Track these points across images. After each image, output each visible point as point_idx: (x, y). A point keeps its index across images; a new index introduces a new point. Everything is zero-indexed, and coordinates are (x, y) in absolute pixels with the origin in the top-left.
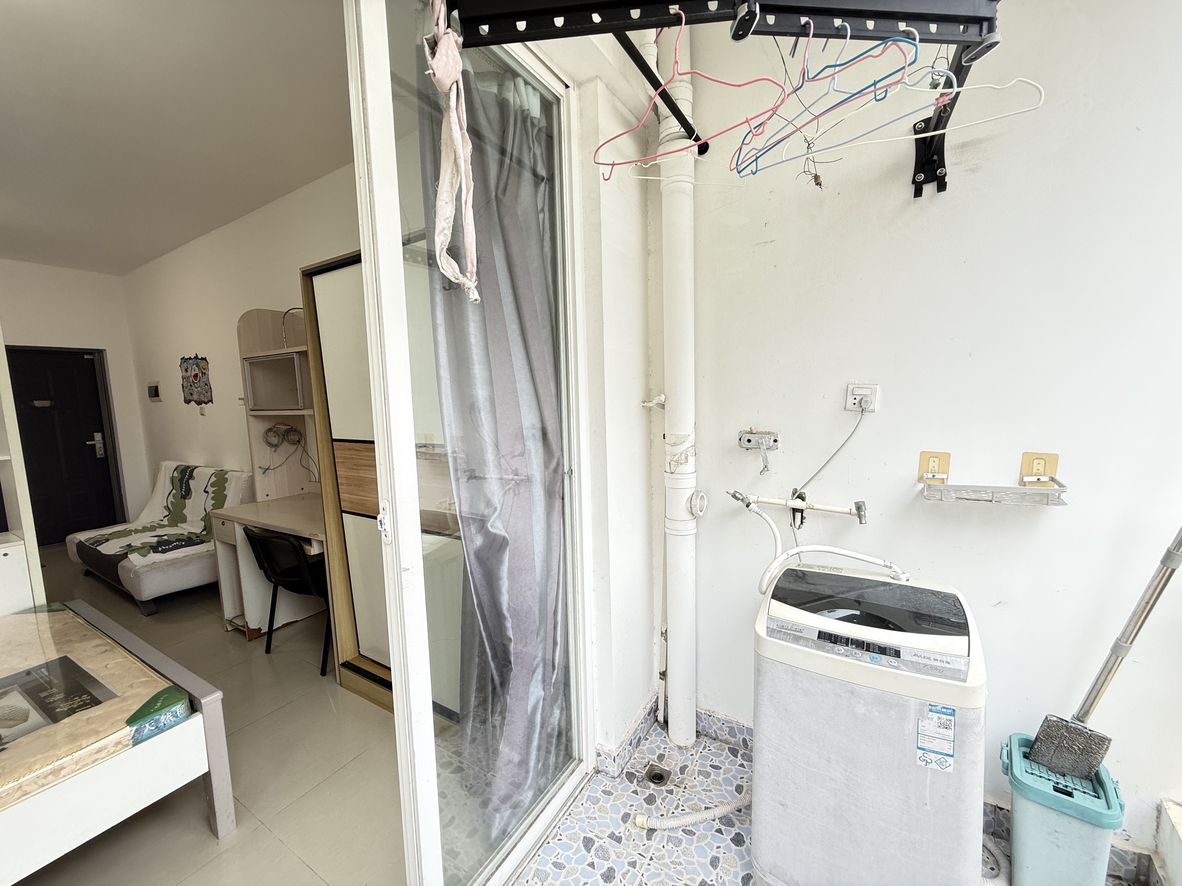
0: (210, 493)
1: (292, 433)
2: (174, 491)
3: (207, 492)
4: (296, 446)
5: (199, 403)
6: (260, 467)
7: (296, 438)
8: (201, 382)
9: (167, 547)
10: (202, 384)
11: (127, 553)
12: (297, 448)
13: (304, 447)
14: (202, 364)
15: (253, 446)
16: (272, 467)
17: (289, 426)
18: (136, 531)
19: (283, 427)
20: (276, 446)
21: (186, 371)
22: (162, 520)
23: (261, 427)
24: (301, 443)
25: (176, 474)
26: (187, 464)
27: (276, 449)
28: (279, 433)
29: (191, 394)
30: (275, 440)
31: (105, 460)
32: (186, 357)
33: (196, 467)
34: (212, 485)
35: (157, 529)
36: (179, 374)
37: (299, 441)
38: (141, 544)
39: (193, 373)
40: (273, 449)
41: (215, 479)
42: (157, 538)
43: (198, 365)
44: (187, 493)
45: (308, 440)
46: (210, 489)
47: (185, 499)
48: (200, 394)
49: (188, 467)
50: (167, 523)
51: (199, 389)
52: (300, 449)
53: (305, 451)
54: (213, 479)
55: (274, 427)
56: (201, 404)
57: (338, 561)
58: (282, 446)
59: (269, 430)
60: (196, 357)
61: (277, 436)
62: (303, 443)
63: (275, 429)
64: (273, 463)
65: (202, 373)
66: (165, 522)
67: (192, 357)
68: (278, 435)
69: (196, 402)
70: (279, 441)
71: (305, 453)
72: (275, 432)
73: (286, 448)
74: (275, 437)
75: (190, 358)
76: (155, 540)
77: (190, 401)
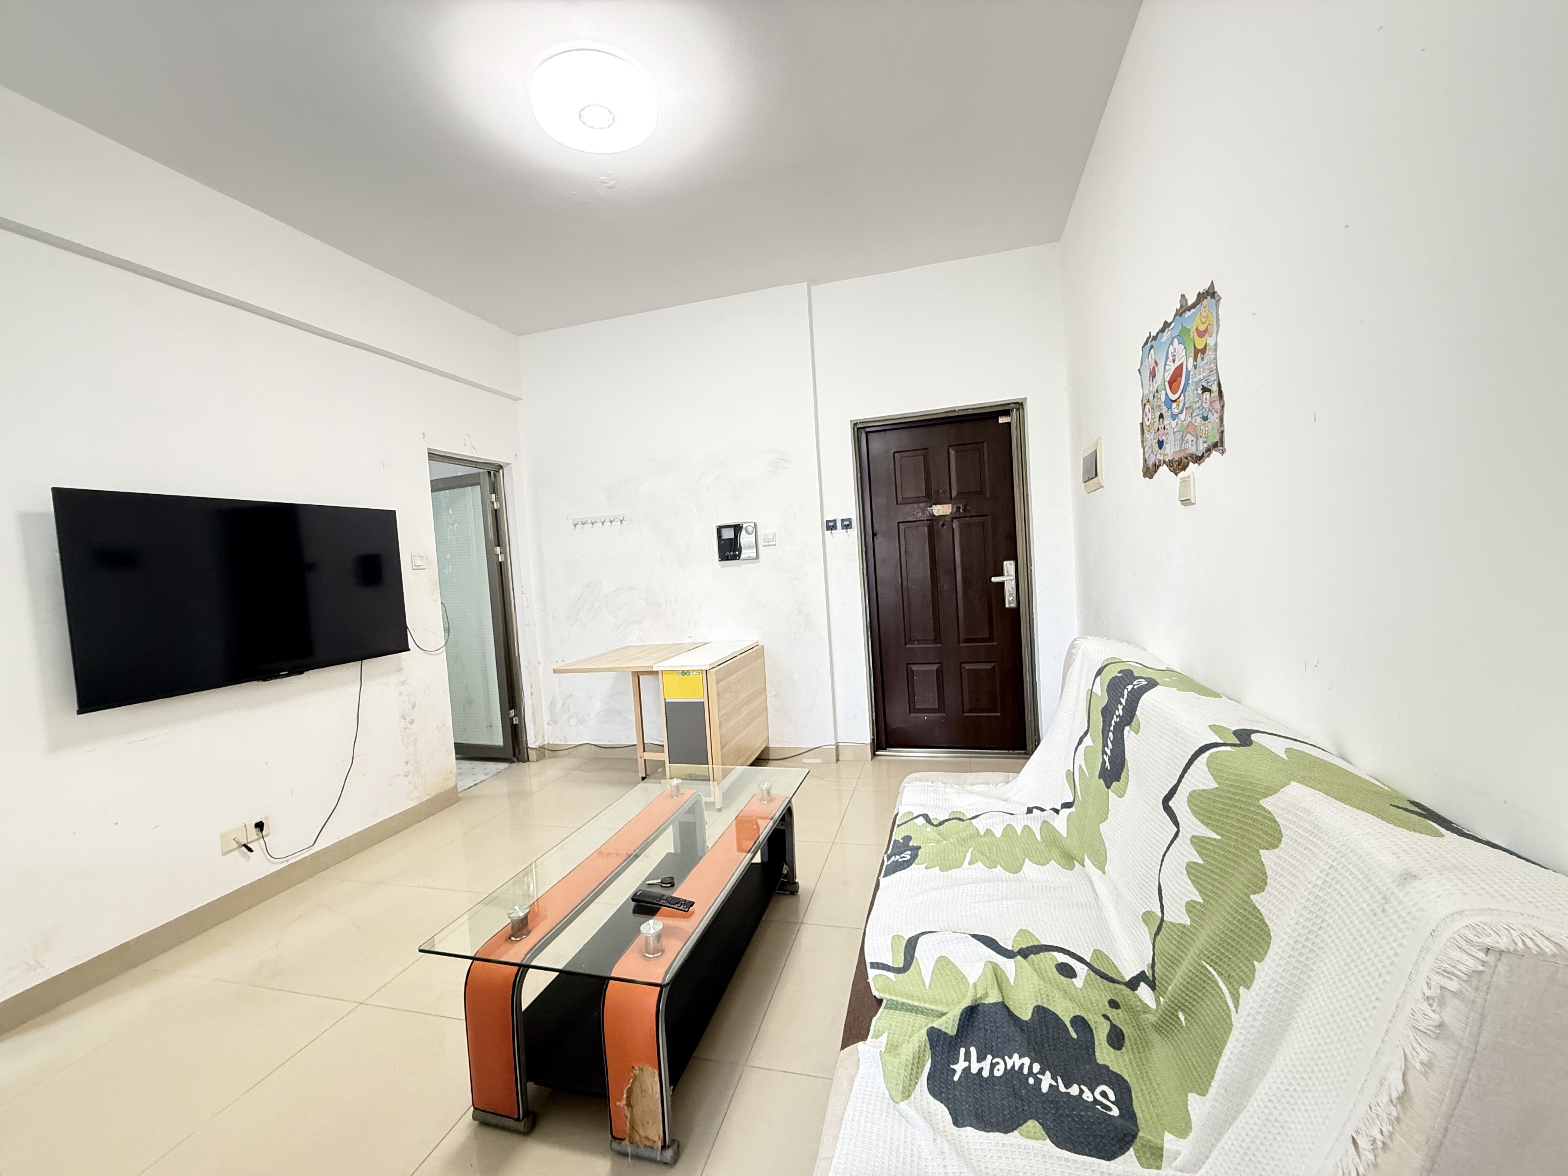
2: (1088, 741)
5: (1180, 466)
8: (1194, 389)
10: (1195, 395)
14: (1198, 318)
21: (1153, 376)
22: (1057, 811)
25: (1098, 690)
26: (1129, 661)
29: (1161, 444)
31: (1017, 610)
32: (1155, 331)
33: (1152, 684)
43: (1185, 333)
47: (1107, 784)
48: (1187, 429)
49: (1128, 676)
50: (1063, 834)
51: (1186, 413)
56: (1187, 467)
60: (1184, 307)
65: (1198, 351)
66: (1061, 826)
67: (1173, 316)
69: (1171, 464)
75: (1165, 327)
77: (1156, 467)
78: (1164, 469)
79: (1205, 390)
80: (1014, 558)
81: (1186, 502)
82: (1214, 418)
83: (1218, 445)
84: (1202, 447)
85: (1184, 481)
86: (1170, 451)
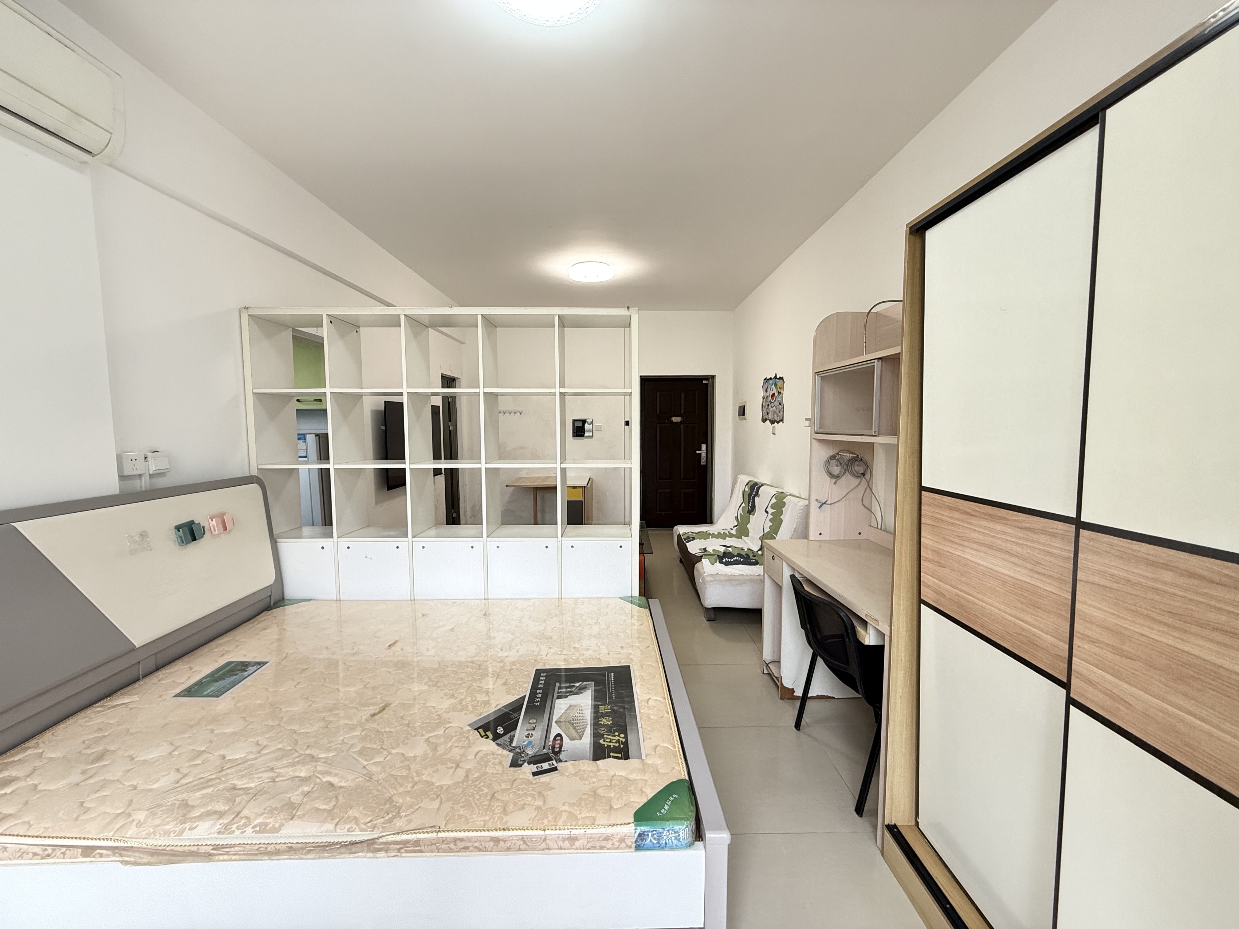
0: (770, 513)
1: (857, 463)
2: (743, 505)
3: (767, 512)
4: (859, 480)
5: (772, 422)
6: (817, 500)
7: (861, 470)
8: (777, 401)
9: (730, 560)
10: (777, 403)
11: (702, 556)
12: (860, 482)
13: (868, 482)
14: (779, 383)
15: (813, 473)
16: (829, 502)
17: (855, 454)
18: (713, 536)
19: (848, 455)
20: (837, 477)
21: (767, 391)
22: (732, 529)
23: (824, 453)
24: (866, 476)
25: (746, 489)
26: (756, 480)
27: (836, 481)
28: (842, 461)
29: (768, 414)
30: (836, 470)
31: (706, 466)
32: (768, 378)
33: (762, 485)
34: (772, 507)
35: (727, 538)
36: (760, 393)
37: (863, 474)
38: (713, 550)
39: (772, 392)
40: (834, 480)
41: (775, 501)
42: (724, 548)
43: (776, 385)
44: (751, 510)
45: (874, 473)
46: (770, 511)
47: (750, 514)
48: (774, 413)
49: (756, 484)
50: (735, 533)
51: (774, 408)
52: (864, 484)
53: (869, 487)
54: (774, 501)
55: (838, 454)
56: (774, 423)
57: (903, 672)
58: (844, 476)
59: (832, 457)
60: (776, 377)
61: (839, 465)
62: (867, 476)
63: (838, 457)
64: (831, 498)
65: (779, 392)
66: (734, 532)
67: (772, 378)
68: (841, 464)
69: (770, 421)
70: (840, 471)
71: (868, 489)
72: (838, 460)
73: (848, 481)
74: (837, 466)
75: (771, 379)
76: (722, 549)
77: (766, 420)
78: (768, 421)
79: (780, 404)
80: (707, 444)
81: (774, 434)
82: (782, 413)
83: (782, 420)
84: (778, 419)
85: (774, 427)
86: (770, 416)
